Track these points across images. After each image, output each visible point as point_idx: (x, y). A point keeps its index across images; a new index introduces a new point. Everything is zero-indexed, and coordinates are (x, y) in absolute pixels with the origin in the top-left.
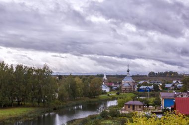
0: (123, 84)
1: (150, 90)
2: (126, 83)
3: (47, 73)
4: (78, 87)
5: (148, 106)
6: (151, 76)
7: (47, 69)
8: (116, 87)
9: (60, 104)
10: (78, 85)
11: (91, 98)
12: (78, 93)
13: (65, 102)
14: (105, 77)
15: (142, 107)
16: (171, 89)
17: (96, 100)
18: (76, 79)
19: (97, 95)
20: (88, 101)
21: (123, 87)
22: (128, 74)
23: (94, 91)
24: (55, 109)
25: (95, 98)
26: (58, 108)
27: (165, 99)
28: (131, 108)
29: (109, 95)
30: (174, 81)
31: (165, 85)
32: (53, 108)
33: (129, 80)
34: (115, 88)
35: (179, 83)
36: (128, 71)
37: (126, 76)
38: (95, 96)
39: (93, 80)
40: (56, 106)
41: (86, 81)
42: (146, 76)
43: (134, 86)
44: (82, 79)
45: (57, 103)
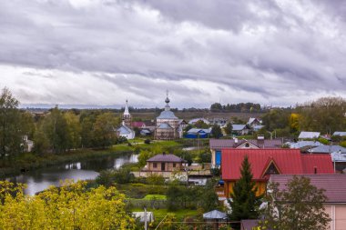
0: (158, 124)
1: (206, 136)
2: (163, 122)
3: (8, 104)
4: (71, 129)
5: (190, 163)
6: (214, 111)
7: (9, 97)
8: (148, 129)
9: (34, 162)
10: (72, 126)
11: (97, 150)
12: (71, 142)
13: (46, 157)
14: (126, 113)
15: (178, 165)
16: (243, 133)
17: (104, 153)
18: (67, 116)
19: (109, 144)
20: (90, 155)
21: (158, 131)
22: (168, 106)
23: (102, 138)
24: (23, 171)
25: (104, 149)
26: (31, 168)
27: (218, 152)
28: (159, 167)
29: (130, 145)
30: (252, 120)
31: (232, 127)
32: (21, 168)
33: (168, 117)
34: (147, 131)
35: (258, 124)
36: (168, 101)
37: (164, 110)
38: (103, 145)
39: (100, 117)
40: (27, 165)
41: (86, 119)
42: (206, 110)
43: (177, 128)
44: (79, 116)
45: (29, 160)
